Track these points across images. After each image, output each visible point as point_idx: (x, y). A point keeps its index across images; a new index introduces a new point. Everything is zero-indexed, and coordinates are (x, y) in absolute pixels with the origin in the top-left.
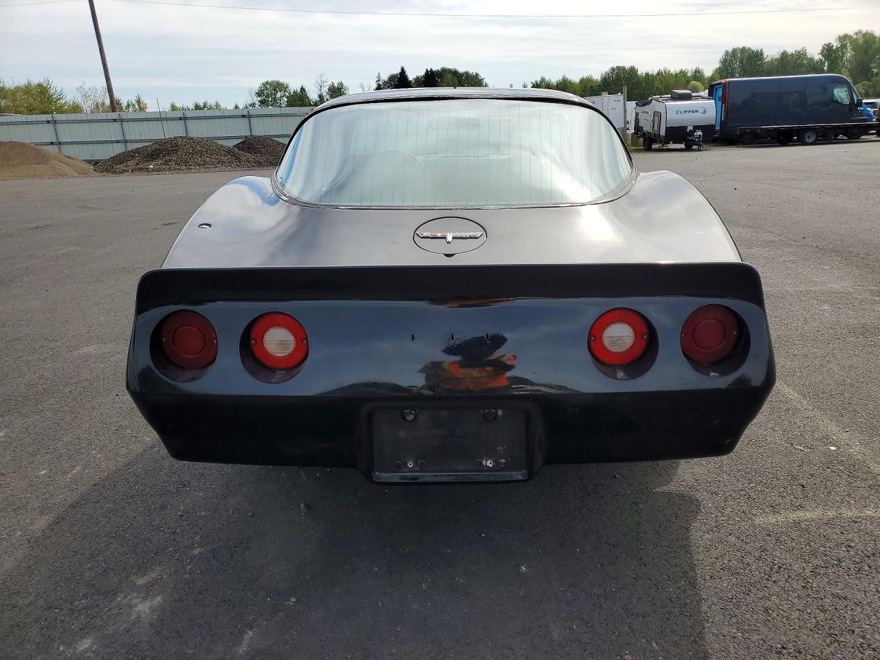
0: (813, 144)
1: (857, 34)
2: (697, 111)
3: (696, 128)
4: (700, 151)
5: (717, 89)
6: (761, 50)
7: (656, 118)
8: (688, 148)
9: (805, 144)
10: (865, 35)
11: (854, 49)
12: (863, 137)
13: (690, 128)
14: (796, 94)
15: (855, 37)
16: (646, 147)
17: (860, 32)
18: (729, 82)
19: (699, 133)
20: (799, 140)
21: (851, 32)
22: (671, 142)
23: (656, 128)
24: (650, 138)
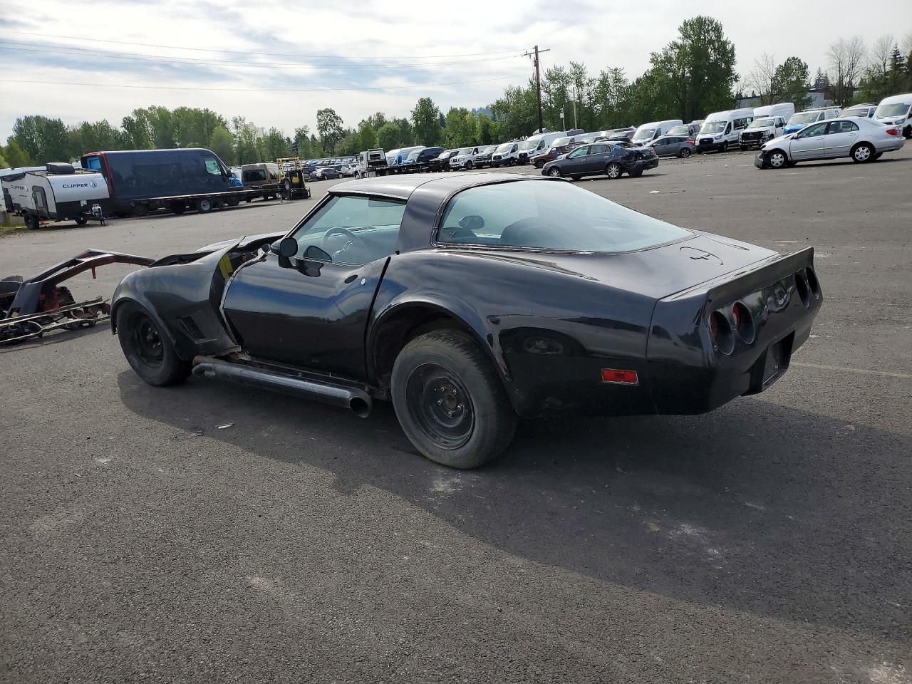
0: (210, 211)
1: (150, 109)
2: (86, 185)
3: (91, 202)
4: (105, 225)
5: (90, 161)
6: (59, 120)
7: (39, 195)
8: (81, 225)
9: (202, 212)
10: (159, 110)
11: (153, 123)
12: (241, 203)
13: (83, 203)
14: (175, 166)
15: (150, 112)
16: (31, 226)
17: (154, 108)
18: (105, 154)
19: (97, 207)
20: (191, 209)
21: (146, 108)
22: (66, 219)
23: (40, 204)
24: (34, 216)
